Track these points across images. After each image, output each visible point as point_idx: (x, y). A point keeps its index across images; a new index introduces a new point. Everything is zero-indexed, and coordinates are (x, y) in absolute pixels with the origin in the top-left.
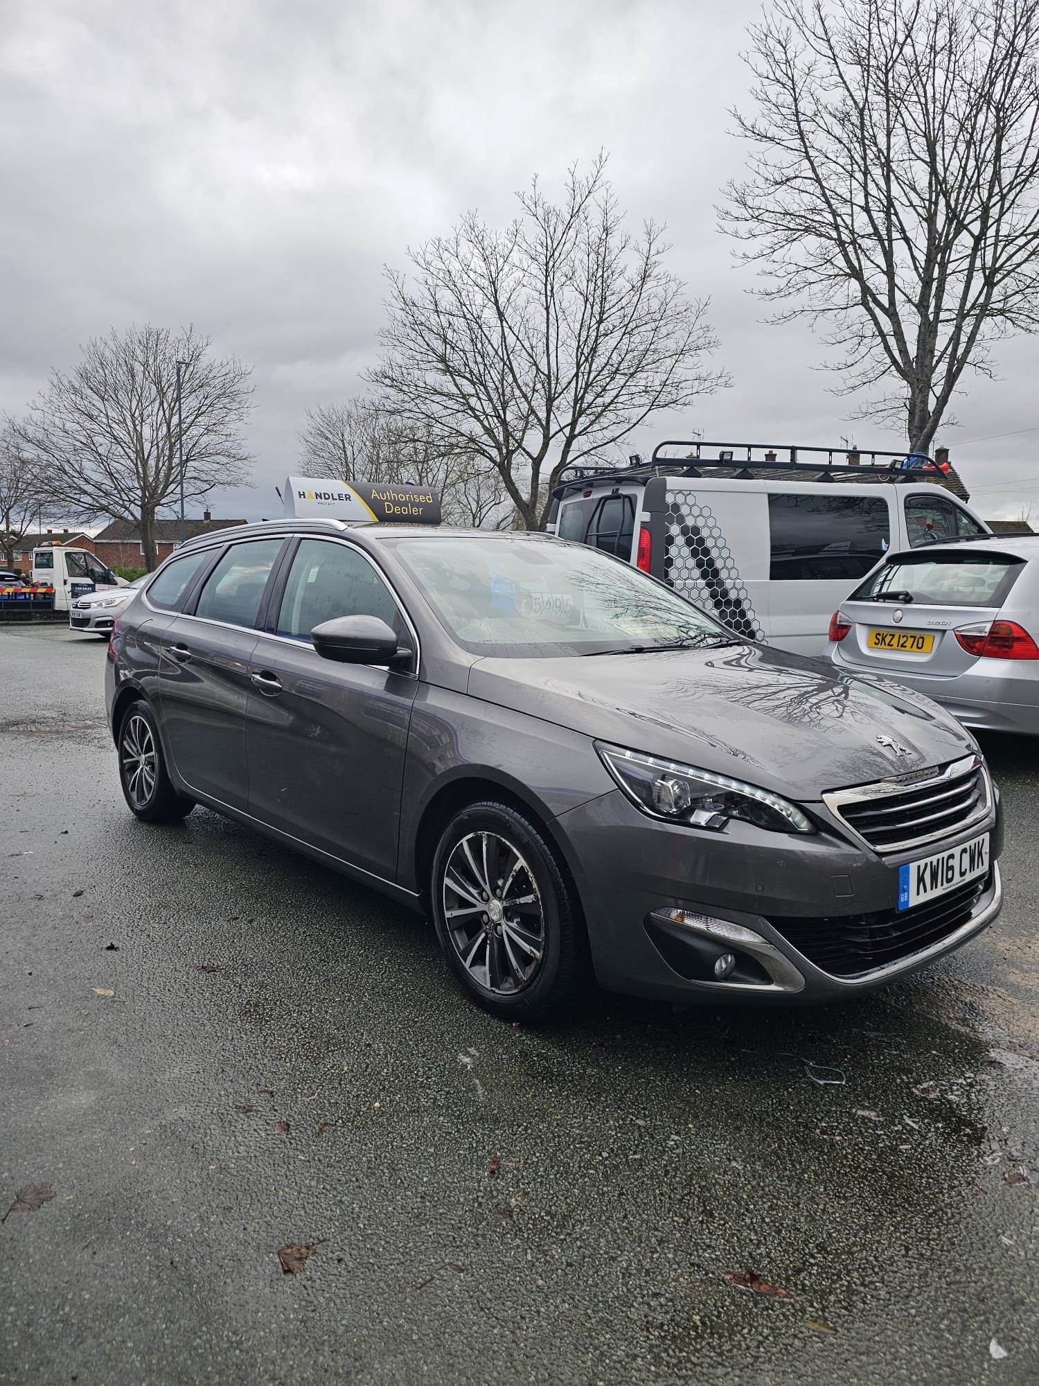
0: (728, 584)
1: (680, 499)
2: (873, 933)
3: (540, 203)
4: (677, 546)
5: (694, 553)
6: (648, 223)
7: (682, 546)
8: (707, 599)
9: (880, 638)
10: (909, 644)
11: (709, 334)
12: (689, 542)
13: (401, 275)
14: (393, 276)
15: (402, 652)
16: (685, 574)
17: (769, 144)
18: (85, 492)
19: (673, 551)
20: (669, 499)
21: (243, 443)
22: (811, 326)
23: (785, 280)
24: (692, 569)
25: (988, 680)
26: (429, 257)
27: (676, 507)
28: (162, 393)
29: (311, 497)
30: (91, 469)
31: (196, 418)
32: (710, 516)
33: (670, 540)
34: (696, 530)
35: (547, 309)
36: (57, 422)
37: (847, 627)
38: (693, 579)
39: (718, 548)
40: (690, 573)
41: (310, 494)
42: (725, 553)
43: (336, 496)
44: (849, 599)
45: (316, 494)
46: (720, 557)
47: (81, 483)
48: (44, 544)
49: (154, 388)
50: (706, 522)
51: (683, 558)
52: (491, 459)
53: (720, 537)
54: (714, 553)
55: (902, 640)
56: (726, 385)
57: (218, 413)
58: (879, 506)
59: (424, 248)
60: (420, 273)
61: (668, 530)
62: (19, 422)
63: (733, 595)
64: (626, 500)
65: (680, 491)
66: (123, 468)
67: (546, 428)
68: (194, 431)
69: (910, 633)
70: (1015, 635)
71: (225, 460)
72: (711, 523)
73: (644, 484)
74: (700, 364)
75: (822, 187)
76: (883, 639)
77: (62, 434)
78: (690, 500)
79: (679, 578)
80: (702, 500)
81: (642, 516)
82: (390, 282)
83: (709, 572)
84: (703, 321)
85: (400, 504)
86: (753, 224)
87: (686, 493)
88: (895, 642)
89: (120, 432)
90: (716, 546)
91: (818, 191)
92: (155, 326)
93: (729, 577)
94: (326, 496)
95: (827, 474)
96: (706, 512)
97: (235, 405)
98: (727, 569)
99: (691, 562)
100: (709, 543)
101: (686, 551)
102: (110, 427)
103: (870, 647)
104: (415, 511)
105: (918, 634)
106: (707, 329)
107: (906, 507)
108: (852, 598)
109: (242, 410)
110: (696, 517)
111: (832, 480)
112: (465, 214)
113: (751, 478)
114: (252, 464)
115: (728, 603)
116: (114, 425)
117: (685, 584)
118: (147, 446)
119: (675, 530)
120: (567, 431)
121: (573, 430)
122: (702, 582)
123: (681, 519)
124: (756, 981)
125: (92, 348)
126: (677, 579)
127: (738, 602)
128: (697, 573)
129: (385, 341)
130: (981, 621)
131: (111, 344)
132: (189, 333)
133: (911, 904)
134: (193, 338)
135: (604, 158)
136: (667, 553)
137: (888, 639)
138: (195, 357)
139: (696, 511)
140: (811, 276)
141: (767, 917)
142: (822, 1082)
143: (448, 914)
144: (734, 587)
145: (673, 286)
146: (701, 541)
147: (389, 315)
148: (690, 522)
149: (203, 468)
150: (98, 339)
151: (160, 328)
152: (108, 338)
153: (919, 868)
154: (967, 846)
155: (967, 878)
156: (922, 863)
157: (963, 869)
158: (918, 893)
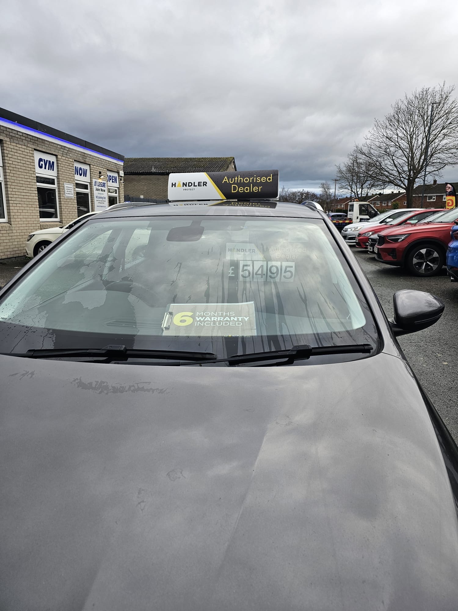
29: (179, 186)
30: (387, 164)
41: (179, 184)
43: (196, 184)
45: (184, 183)
66: (402, 162)
85: (243, 185)
94: (190, 184)
104: (255, 189)
125: (396, 105)
131: (405, 101)
132: (442, 87)
134: (445, 89)
149: (443, 157)
150: (399, 100)
151: (428, 87)
152: (403, 99)
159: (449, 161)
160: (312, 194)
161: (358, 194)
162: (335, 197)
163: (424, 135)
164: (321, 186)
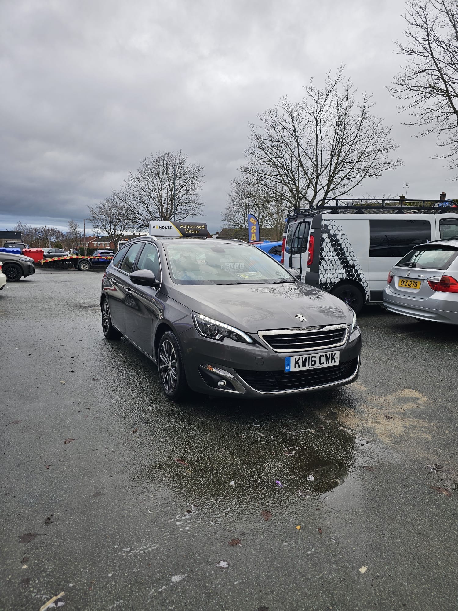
0: (349, 258)
1: (328, 223)
2: (277, 378)
3: (314, 90)
4: (326, 242)
5: (334, 246)
6: (364, 94)
7: (328, 243)
8: (339, 265)
9: (403, 282)
10: (412, 285)
11: (391, 143)
12: (331, 241)
13: (255, 126)
14: (252, 126)
15: (157, 282)
16: (329, 254)
17: (414, 55)
18: (140, 219)
19: (324, 245)
20: (323, 223)
21: (200, 198)
22: (438, 137)
23: (420, 117)
24: (333, 252)
25: (437, 301)
26: (266, 118)
27: (326, 226)
28: (169, 178)
30: (142, 209)
31: (182, 188)
32: (341, 230)
33: (323, 240)
34: (335, 236)
35: (317, 135)
36: (131, 192)
37: (393, 277)
38: (333, 256)
39: (345, 243)
40: (331, 254)
41: (157, 227)
42: (348, 245)
43: (167, 227)
44: (396, 266)
46: (346, 247)
47: (138, 215)
48: (122, 240)
49: (166, 177)
50: (339, 232)
51: (328, 247)
52: (291, 203)
53: (346, 238)
54: (343, 246)
55: (410, 283)
56: (401, 165)
57: (190, 185)
58: (426, 224)
59: (264, 113)
60: (263, 125)
61: (322, 236)
62: (117, 192)
63: (351, 263)
64: (307, 223)
65: (328, 220)
66: (155, 209)
67: (316, 188)
68: (182, 193)
69: (413, 280)
70: (451, 282)
71: (193, 205)
72: (342, 233)
73: (313, 217)
74: (387, 157)
75: (441, 74)
76: (404, 283)
77: (132, 196)
78: (333, 223)
79: (327, 255)
80: (338, 223)
81: (312, 230)
82: (251, 129)
83: (340, 253)
84: (388, 137)
85: (191, 229)
86: (408, 91)
87: (331, 220)
88: (407, 284)
89: (153, 195)
90: (344, 242)
91: (439, 75)
92: (167, 151)
93: (350, 255)
94: (163, 227)
95: (400, 210)
96: (340, 228)
97: (197, 182)
98: (349, 252)
99: (332, 249)
100: (341, 241)
101: (330, 245)
102: (149, 193)
103: (399, 286)
104: (197, 232)
105: (415, 281)
106: (390, 140)
107: (440, 224)
108: (397, 265)
109: (199, 184)
110: (335, 231)
111: (403, 213)
112: (282, 98)
113: (363, 213)
114: (203, 206)
115: (349, 267)
116: (151, 192)
117: (329, 258)
118: (163, 200)
119: (325, 236)
120: (326, 188)
121: (328, 188)
122: (337, 258)
123: (328, 232)
124: (231, 389)
125: (144, 161)
126: (326, 256)
127: (354, 266)
128: (335, 254)
129: (247, 154)
130: (437, 276)
131: (151, 159)
132: (180, 153)
133: (291, 370)
134: (181, 155)
135: (343, 67)
136: (321, 245)
137: (405, 283)
138: (182, 163)
139: (335, 228)
140: (437, 114)
141: (234, 369)
142: (255, 425)
143: (161, 367)
144: (352, 260)
145: (377, 121)
146: (337, 240)
147: (250, 143)
148: (332, 232)
149: (184, 208)
150: (146, 157)
151: (169, 152)
152: (150, 157)
153: (295, 359)
154: (324, 354)
155: (325, 365)
156: (297, 358)
157: (321, 362)
158: (295, 367)
159: (190, 212)
160: (56, 231)
161: (112, 234)
162: (85, 236)
163: (169, 188)
164: (69, 224)
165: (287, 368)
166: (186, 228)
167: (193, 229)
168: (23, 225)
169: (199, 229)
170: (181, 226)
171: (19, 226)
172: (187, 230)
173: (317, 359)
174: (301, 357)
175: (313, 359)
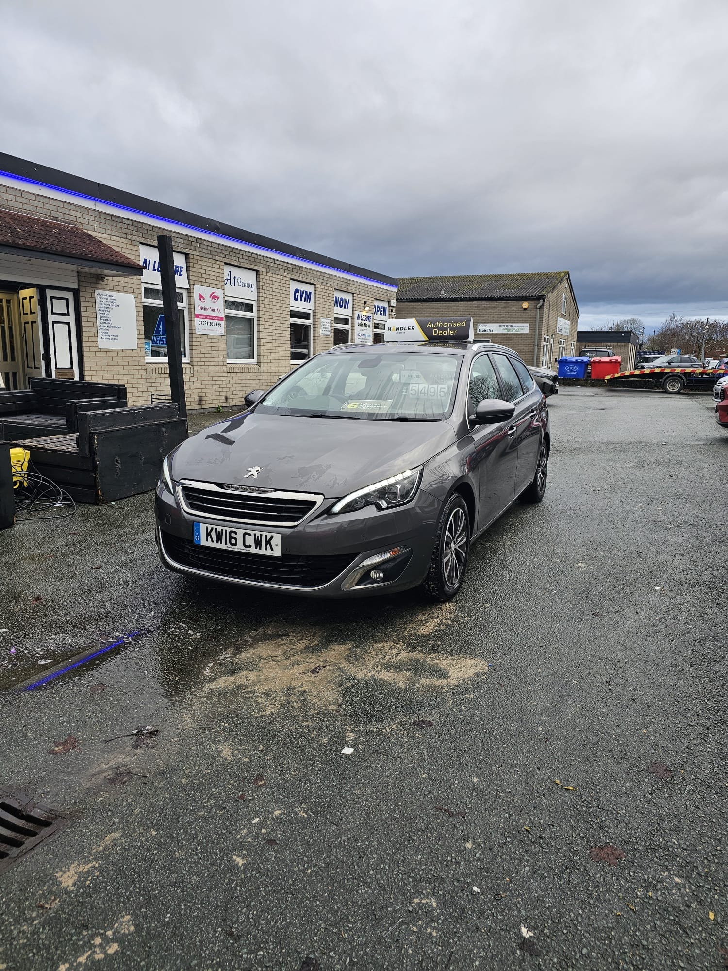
41: (394, 328)
43: (407, 328)
45: (397, 328)
85: (443, 329)
94: (402, 328)
104: (451, 333)
133: (202, 544)
142: (174, 606)
153: (207, 528)
154: (252, 532)
155: (253, 550)
156: (210, 527)
157: (247, 544)
158: (207, 540)
165: (197, 538)
166: (435, 328)
167: (446, 329)
168: (678, 318)
169: (456, 328)
170: (429, 324)
171: (671, 320)
172: (436, 331)
173: (239, 536)
174: (214, 527)
175: (233, 535)
